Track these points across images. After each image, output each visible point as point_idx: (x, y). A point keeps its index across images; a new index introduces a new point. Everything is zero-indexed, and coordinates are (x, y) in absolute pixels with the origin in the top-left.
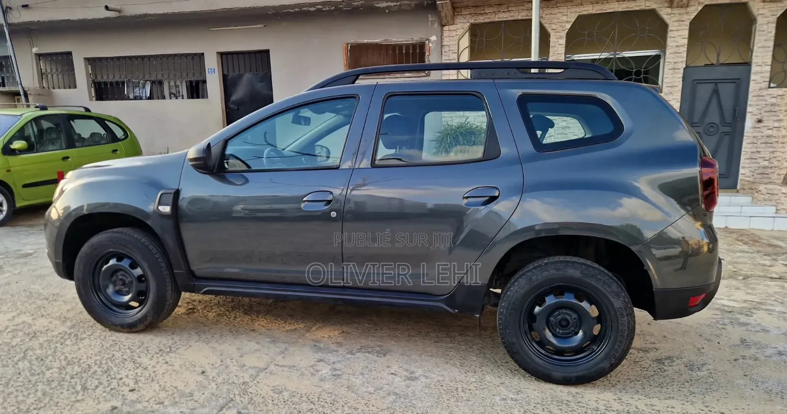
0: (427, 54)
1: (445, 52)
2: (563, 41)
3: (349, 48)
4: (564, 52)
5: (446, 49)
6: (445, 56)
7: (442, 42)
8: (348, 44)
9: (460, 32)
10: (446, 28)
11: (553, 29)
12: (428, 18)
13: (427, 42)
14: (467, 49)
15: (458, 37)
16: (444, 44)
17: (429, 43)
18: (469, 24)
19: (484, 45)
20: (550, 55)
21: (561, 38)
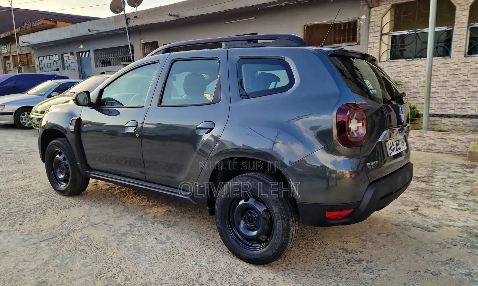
0: (358, 29)
1: (371, 26)
2: (467, 13)
3: (306, 28)
4: (467, 21)
5: (372, 24)
6: (371, 29)
7: (369, 20)
8: (304, 26)
9: (383, 12)
10: (373, 9)
11: (458, 4)
12: (360, 3)
13: (359, 20)
14: (389, 24)
15: (381, 15)
16: (371, 20)
17: (360, 20)
18: (390, 5)
19: (401, 20)
20: (455, 24)
21: (465, 10)
